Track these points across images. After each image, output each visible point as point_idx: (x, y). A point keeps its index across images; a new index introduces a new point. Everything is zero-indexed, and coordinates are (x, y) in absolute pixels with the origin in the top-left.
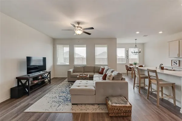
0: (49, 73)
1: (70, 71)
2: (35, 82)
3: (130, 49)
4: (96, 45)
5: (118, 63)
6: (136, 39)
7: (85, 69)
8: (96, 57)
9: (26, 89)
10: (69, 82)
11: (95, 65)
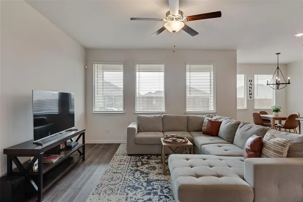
0: (82, 134)
1: (133, 129)
2: (54, 161)
3: (255, 76)
4: (188, 66)
5: (238, 108)
6: (278, 54)
7: (165, 123)
8: (188, 95)
9: (33, 183)
10: (133, 157)
11: (185, 113)
